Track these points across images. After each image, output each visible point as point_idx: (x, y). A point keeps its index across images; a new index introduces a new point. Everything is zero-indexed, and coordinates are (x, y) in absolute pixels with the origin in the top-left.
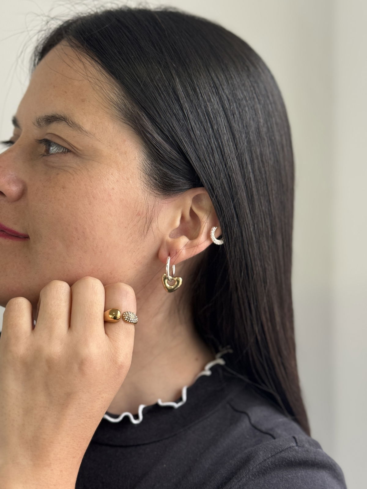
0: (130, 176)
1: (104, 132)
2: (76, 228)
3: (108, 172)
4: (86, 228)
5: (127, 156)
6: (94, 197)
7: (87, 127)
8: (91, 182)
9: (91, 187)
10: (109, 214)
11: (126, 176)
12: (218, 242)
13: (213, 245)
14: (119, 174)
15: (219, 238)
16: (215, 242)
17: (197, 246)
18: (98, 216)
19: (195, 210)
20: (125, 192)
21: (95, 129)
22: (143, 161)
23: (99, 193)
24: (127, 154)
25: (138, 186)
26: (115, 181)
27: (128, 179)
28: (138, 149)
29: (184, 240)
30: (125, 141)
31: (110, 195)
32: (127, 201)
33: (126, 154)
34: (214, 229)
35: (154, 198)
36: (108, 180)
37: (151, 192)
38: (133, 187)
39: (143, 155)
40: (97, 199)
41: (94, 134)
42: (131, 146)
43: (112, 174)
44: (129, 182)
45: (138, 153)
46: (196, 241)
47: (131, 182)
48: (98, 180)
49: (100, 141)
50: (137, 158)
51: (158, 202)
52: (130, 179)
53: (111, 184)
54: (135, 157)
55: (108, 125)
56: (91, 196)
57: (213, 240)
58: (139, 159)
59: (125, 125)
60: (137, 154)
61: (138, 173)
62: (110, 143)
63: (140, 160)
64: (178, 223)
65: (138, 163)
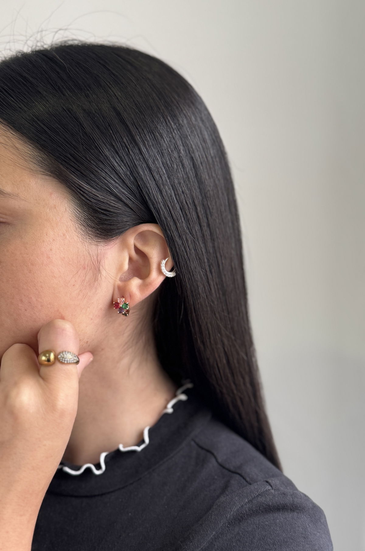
0: (66, 230)
1: (27, 190)
2: (21, 300)
3: (42, 233)
4: (31, 298)
5: (57, 210)
6: (32, 264)
7: (8, 189)
8: (26, 249)
9: (27, 254)
10: (52, 277)
11: (61, 232)
12: (171, 275)
13: (167, 279)
14: (54, 232)
15: (171, 271)
16: (167, 275)
17: (150, 284)
18: (41, 282)
19: (139, 246)
20: (64, 249)
21: (17, 189)
22: (74, 211)
23: (37, 259)
24: (57, 208)
25: (76, 240)
26: (51, 241)
27: (64, 235)
28: (67, 200)
29: (135, 283)
30: (51, 194)
31: (50, 257)
32: (69, 258)
33: (55, 208)
34: (164, 262)
35: (95, 247)
36: (44, 242)
37: (91, 242)
38: (71, 241)
39: (73, 205)
40: (36, 266)
41: (18, 195)
42: (58, 198)
43: (46, 235)
44: (66, 238)
45: (67, 203)
46: (148, 280)
47: (68, 237)
48: (33, 245)
49: (26, 201)
50: (68, 210)
51: (100, 250)
52: (66, 234)
53: (48, 245)
54: (65, 209)
55: (30, 181)
56: (30, 264)
57: (164, 274)
58: (70, 210)
59: (47, 177)
60: (66, 205)
61: (72, 224)
62: (36, 200)
63: (72, 211)
64: (126, 266)
65: (70, 215)
